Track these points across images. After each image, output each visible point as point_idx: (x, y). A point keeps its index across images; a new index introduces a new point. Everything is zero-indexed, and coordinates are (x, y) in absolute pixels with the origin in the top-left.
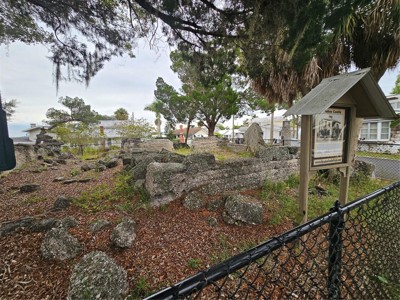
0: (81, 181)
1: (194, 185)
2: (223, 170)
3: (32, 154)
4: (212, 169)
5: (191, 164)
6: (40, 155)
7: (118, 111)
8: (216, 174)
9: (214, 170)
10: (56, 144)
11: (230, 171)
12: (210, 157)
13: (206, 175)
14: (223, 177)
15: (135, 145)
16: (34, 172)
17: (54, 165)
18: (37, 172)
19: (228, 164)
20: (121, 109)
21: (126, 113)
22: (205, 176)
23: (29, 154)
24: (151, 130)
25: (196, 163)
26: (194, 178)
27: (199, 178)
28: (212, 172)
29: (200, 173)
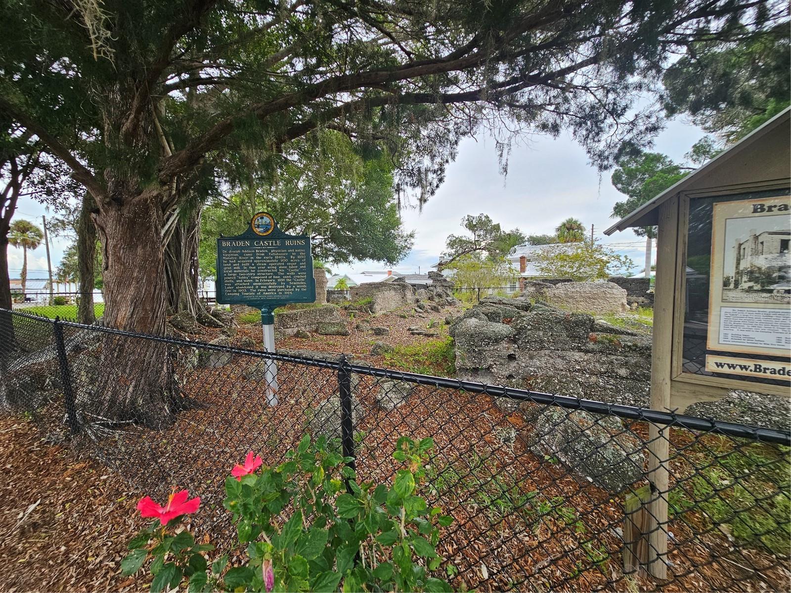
0: (425, 335)
1: (531, 371)
2: (615, 357)
3: (409, 295)
4: (580, 350)
5: (529, 330)
6: (418, 297)
7: (564, 225)
8: (588, 362)
9: (587, 352)
10: (445, 285)
11: (636, 365)
12: (575, 322)
13: (563, 358)
14: (610, 374)
15: (537, 291)
16: (402, 317)
17: (426, 311)
18: (404, 317)
19: (629, 347)
20: (570, 221)
21: (580, 227)
22: (559, 360)
23: (405, 295)
24: (609, 263)
25: (539, 329)
26: (531, 358)
27: (544, 360)
28: (577, 355)
29: (547, 352)
